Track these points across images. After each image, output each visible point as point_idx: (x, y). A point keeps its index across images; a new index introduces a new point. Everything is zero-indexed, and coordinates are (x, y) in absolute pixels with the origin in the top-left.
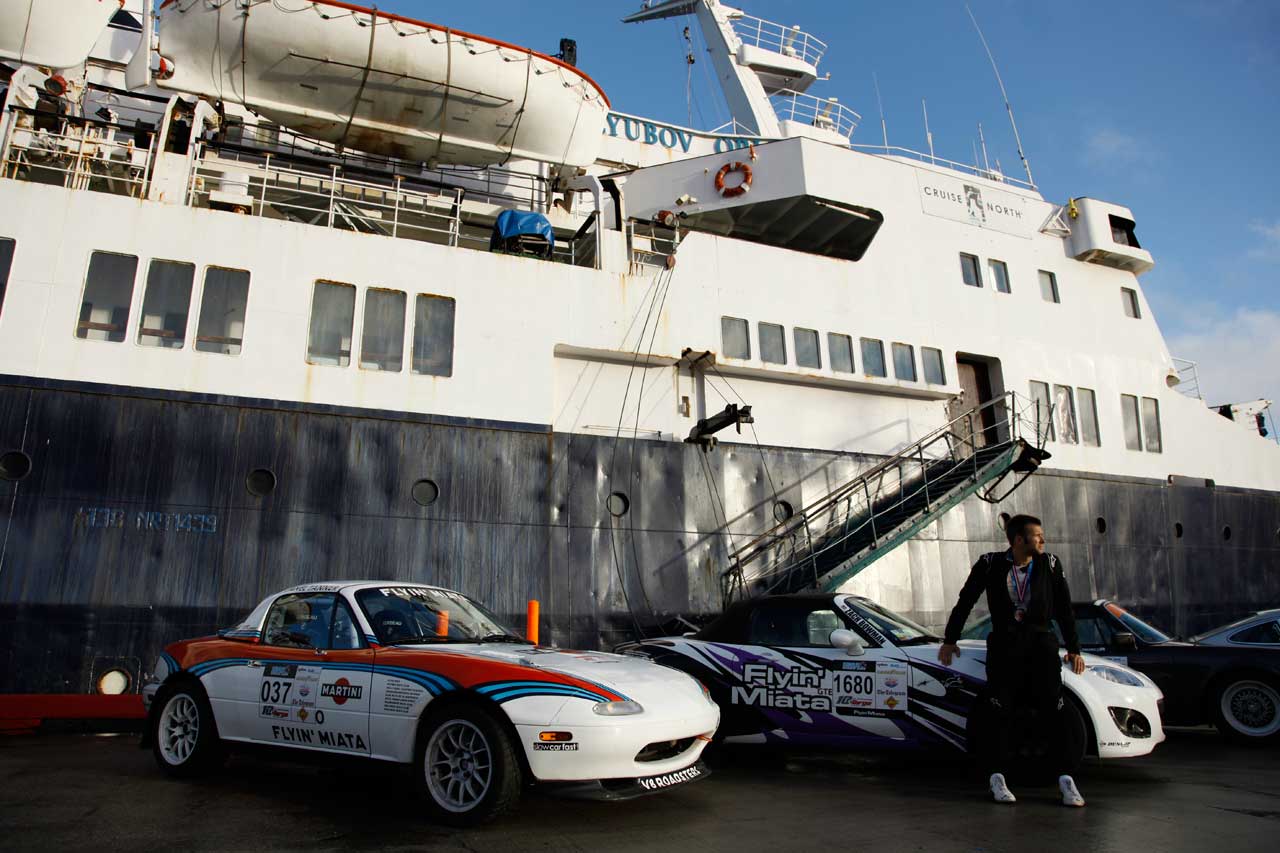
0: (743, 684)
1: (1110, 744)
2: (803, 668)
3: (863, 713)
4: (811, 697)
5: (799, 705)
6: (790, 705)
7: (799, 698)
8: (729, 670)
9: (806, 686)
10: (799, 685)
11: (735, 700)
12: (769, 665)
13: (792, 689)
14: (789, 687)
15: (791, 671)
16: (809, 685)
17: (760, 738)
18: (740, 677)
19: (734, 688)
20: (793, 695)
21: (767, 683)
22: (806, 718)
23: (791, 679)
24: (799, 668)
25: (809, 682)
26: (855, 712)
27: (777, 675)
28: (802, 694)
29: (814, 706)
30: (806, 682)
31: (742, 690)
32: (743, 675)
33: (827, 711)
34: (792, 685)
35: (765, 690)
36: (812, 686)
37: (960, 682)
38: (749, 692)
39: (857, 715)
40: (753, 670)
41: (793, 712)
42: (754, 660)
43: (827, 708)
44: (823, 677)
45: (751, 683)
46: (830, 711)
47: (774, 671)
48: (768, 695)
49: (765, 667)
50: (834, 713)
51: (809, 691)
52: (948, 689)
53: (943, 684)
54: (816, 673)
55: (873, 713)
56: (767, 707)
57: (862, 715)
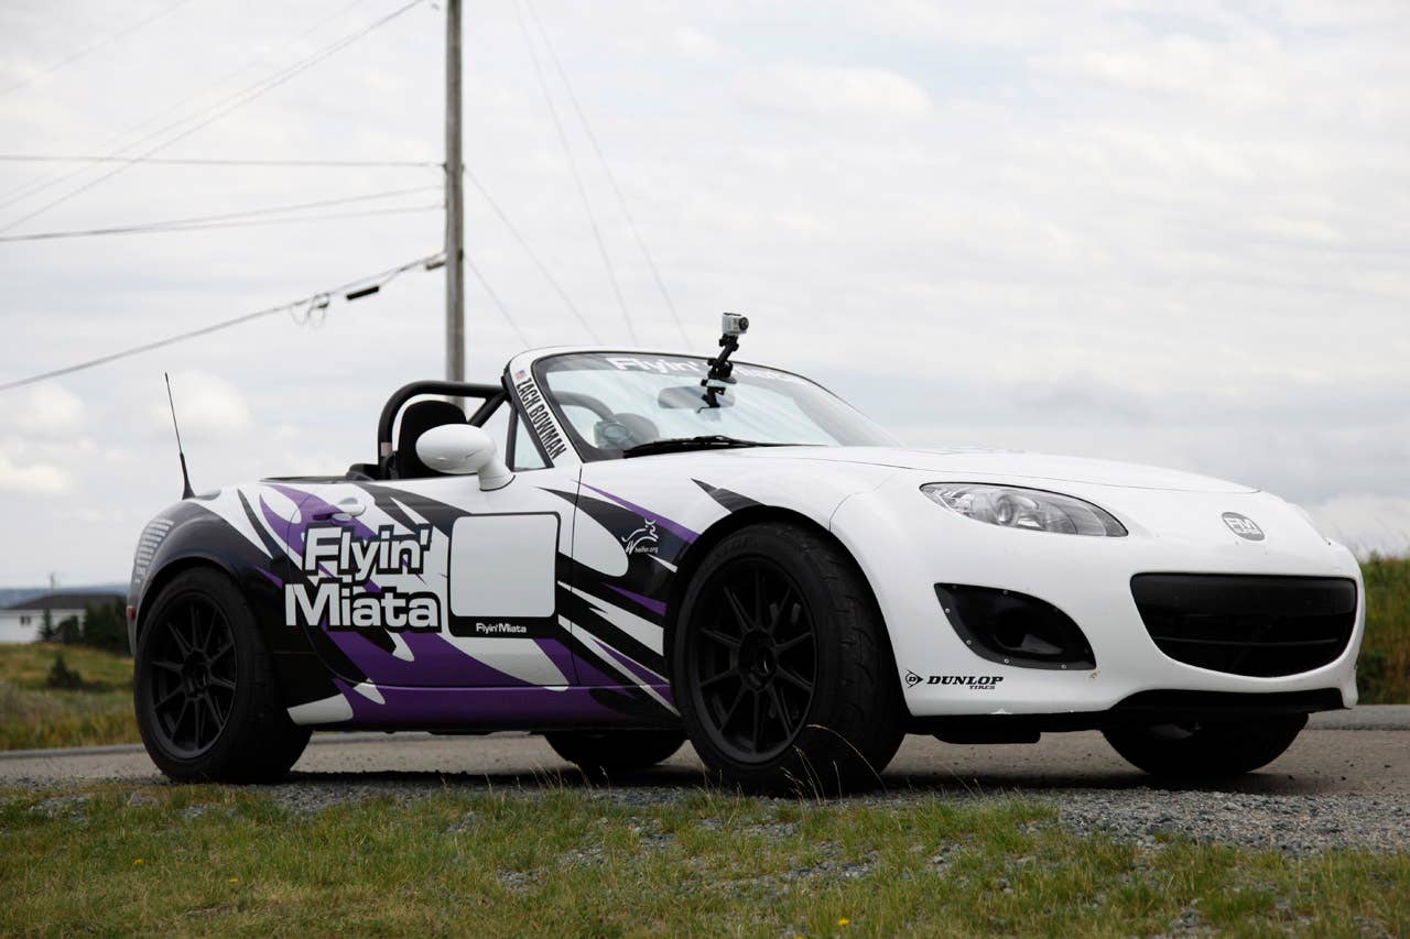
0: (303, 576)
1: (933, 680)
2: (399, 529)
3: (491, 628)
4: (408, 597)
7: (390, 602)
8: (284, 547)
9: (399, 571)
10: (389, 571)
12: (346, 527)
13: (380, 581)
14: (375, 578)
15: (378, 538)
17: (341, 707)
18: (298, 561)
19: (289, 587)
21: (340, 571)
22: (403, 651)
26: (479, 626)
30: (401, 561)
32: (303, 555)
33: (434, 630)
34: (380, 571)
35: (337, 586)
36: (411, 571)
37: (655, 538)
39: (481, 634)
40: (321, 542)
41: (382, 637)
42: (325, 518)
43: (433, 622)
45: (315, 573)
46: (439, 629)
47: (353, 539)
48: (341, 598)
50: (446, 634)
51: (406, 583)
52: (632, 557)
53: (625, 545)
54: (417, 538)
55: (507, 628)
56: (341, 628)
57: (492, 635)
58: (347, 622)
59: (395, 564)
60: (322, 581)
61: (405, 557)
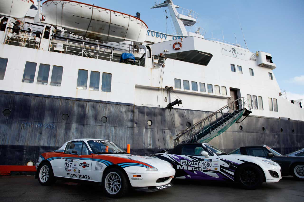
0: (180, 164)
1: (269, 179)
2: (195, 161)
4: (197, 168)
5: (194, 169)
7: (194, 168)
8: (177, 161)
9: (195, 165)
10: (194, 165)
11: (178, 168)
13: (192, 166)
14: (191, 165)
15: (192, 161)
17: (184, 177)
18: (179, 163)
19: (178, 165)
21: (186, 164)
26: (207, 171)
29: (197, 170)
30: (195, 164)
31: (180, 166)
32: (180, 162)
33: (200, 171)
34: (192, 165)
35: (185, 166)
36: (197, 165)
37: (233, 164)
38: (182, 166)
39: (208, 172)
40: (182, 161)
41: (192, 171)
42: (183, 159)
43: (200, 170)
45: (182, 164)
46: (201, 171)
47: (188, 161)
48: (186, 167)
50: (202, 171)
51: (196, 166)
52: (230, 166)
53: (229, 165)
54: (198, 162)
55: (212, 171)
56: (186, 170)
57: (209, 172)
58: (187, 169)
59: (194, 164)
60: (183, 165)
61: (196, 164)
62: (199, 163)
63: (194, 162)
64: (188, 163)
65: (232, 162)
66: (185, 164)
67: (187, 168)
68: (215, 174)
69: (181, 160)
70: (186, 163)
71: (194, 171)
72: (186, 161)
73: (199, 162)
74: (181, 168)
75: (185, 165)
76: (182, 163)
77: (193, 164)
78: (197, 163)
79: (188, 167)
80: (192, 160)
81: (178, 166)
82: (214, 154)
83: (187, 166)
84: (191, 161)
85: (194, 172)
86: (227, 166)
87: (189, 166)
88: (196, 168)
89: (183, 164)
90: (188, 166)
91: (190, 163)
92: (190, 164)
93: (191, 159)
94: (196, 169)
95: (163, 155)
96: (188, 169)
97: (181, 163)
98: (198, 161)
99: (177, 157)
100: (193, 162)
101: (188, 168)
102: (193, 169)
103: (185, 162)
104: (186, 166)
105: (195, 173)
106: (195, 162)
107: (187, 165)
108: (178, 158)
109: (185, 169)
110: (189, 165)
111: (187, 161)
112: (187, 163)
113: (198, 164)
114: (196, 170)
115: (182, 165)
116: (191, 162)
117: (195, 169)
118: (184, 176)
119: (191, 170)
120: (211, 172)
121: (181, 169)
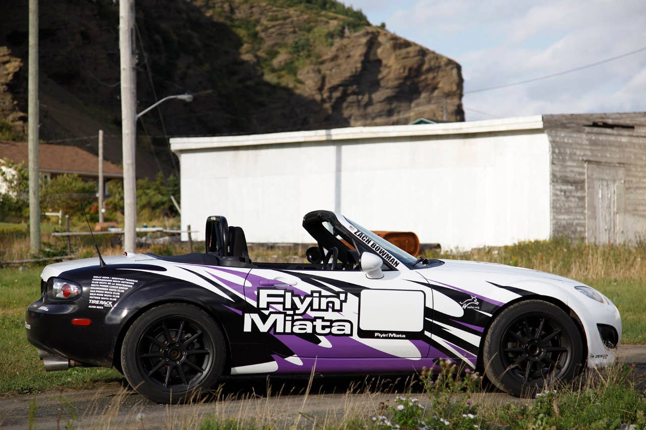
0: (257, 310)
1: (597, 357)
2: (324, 293)
3: (384, 335)
4: (332, 322)
5: (319, 330)
6: (309, 330)
7: (319, 323)
8: (242, 297)
9: (327, 310)
10: (319, 310)
11: (247, 328)
12: (286, 291)
13: (312, 314)
14: (309, 312)
15: (311, 296)
16: (330, 310)
17: (271, 367)
18: (254, 304)
19: (246, 315)
20: (313, 320)
21: (284, 308)
23: (311, 304)
24: (320, 292)
25: (330, 306)
26: (376, 334)
27: (296, 300)
28: (323, 319)
29: (335, 331)
30: (328, 306)
31: (256, 317)
33: (348, 335)
34: (312, 310)
35: (283, 315)
36: (334, 310)
37: (477, 303)
38: (264, 319)
39: (378, 337)
40: (269, 296)
41: (313, 338)
42: (270, 285)
43: (348, 331)
44: (345, 301)
45: (267, 309)
46: (351, 334)
47: (293, 295)
48: (285, 320)
49: (282, 292)
50: (355, 337)
51: (330, 315)
52: (465, 310)
53: (462, 305)
54: (338, 297)
55: (394, 335)
56: (284, 333)
57: (383, 338)
58: (288, 330)
59: (323, 307)
60: (271, 313)
61: (331, 305)
62: (342, 302)
63: (321, 296)
64: (293, 303)
65: (474, 295)
66: (280, 308)
67: (289, 324)
68: (408, 343)
69: (264, 293)
70: (284, 303)
71: (320, 337)
72: (284, 296)
73: (342, 297)
74: (264, 328)
75: (280, 313)
76: (268, 303)
77: (316, 306)
78: (333, 303)
79: (293, 321)
80: (313, 292)
81: (248, 318)
82: (397, 264)
83: (289, 315)
84: (307, 296)
85: (320, 341)
86: (455, 310)
87: (300, 317)
88: (328, 324)
89: (271, 310)
90: (296, 317)
91: (302, 301)
92: (302, 308)
93: (307, 288)
94: (331, 327)
95: (164, 269)
96: (296, 330)
97: (261, 306)
98: (337, 295)
99: (240, 281)
100: (316, 301)
101: (293, 326)
102: (314, 327)
103: (281, 300)
104: (286, 315)
105: (325, 343)
106: (327, 297)
107: (291, 312)
108: (248, 284)
109: (279, 329)
110: (297, 312)
111: (288, 295)
112: (288, 305)
113: (337, 307)
114: (327, 331)
115: (266, 312)
116: (308, 300)
117: (324, 328)
118: (271, 360)
119: (305, 336)
120: (393, 338)
121: (261, 330)
